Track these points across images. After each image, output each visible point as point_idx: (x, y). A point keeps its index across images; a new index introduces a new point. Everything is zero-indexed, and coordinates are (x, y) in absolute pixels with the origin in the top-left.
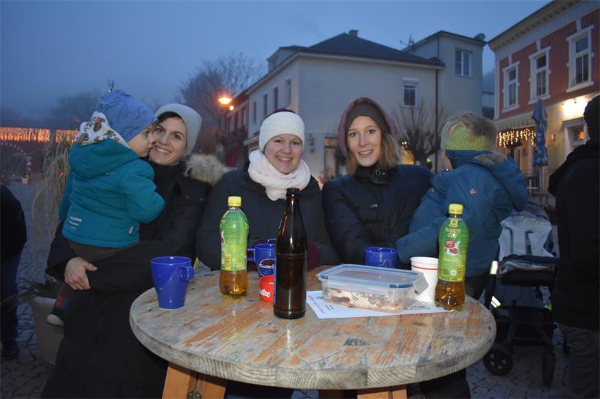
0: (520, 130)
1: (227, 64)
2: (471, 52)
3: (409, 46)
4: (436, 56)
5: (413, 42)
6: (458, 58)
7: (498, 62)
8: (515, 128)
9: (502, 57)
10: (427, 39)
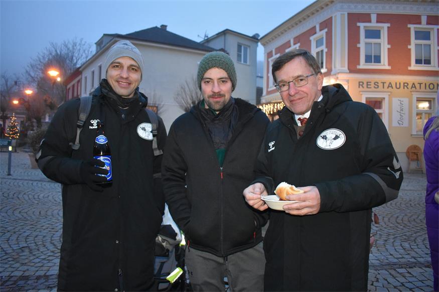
0: (277, 103)
1: (70, 46)
2: (249, 46)
3: (205, 40)
4: (223, 48)
5: (207, 37)
6: (239, 50)
7: (266, 54)
8: (274, 102)
9: (269, 51)
10: (217, 34)
